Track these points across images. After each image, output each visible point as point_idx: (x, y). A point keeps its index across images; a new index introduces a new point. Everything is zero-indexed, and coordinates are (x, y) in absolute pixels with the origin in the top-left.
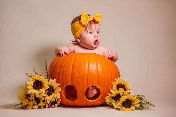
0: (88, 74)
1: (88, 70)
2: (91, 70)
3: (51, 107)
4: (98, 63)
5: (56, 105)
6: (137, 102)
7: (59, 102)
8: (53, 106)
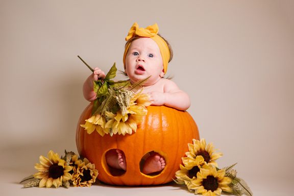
0: (145, 132)
1: (146, 124)
2: (150, 124)
3: (82, 185)
4: (162, 114)
5: (90, 182)
6: (226, 181)
7: (95, 178)
8: (85, 183)
